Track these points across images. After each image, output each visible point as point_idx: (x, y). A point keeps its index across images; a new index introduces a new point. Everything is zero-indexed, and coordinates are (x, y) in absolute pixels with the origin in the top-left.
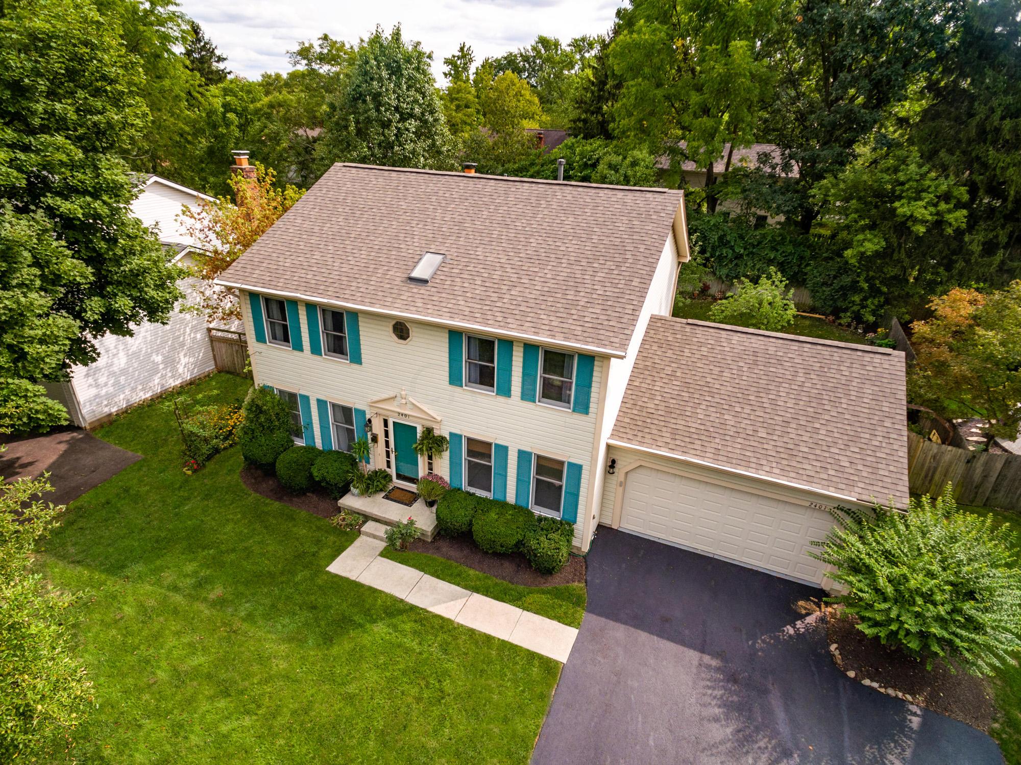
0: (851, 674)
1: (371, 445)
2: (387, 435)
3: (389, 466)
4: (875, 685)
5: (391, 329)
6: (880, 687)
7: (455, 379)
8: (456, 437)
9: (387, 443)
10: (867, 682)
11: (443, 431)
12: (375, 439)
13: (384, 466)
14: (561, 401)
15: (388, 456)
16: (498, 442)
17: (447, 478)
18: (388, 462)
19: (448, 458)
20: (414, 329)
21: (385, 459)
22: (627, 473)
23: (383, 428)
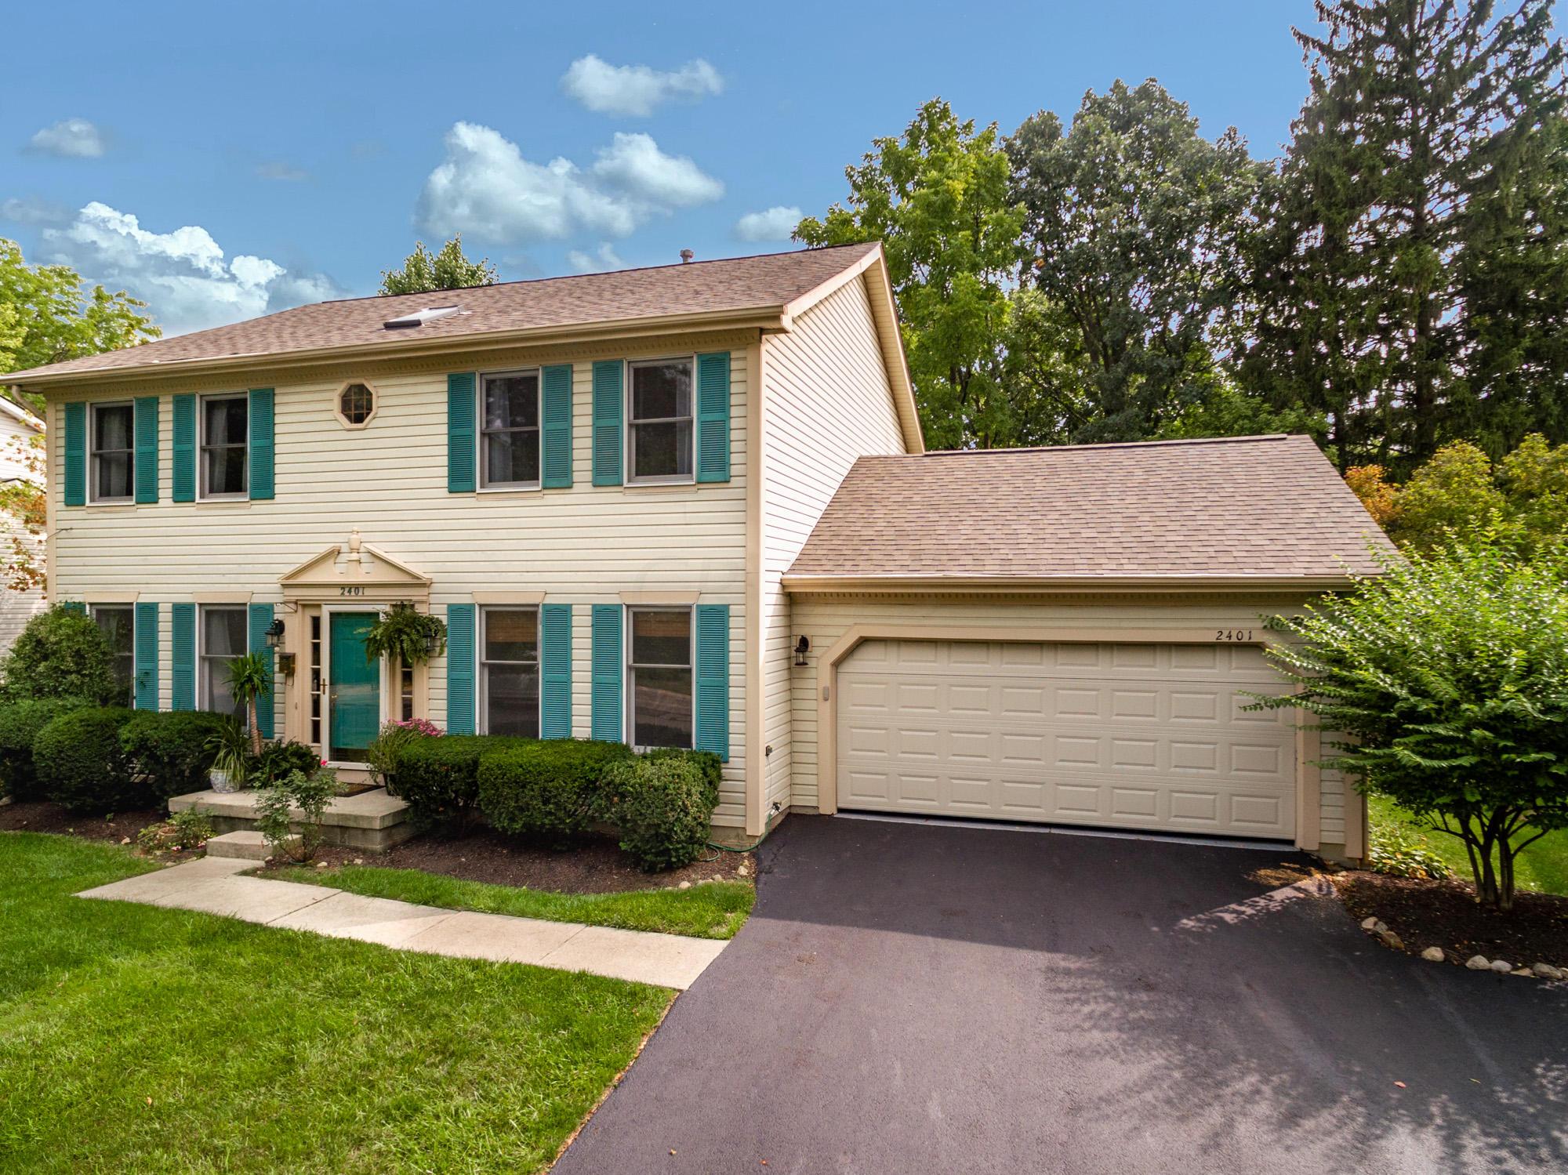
0: (1435, 953)
1: (278, 677)
2: (316, 660)
3: (316, 738)
4: (1501, 965)
5: (336, 404)
6: (1516, 968)
7: (459, 479)
8: (462, 613)
9: (316, 674)
10: (1480, 961)
11: (436, 608)
12: (288, 664)
13: (306, 740)
14: (674, 472)
15: (316, 711)
16: (549, 600)
17: (441, 726)
18: (316, 726)
19: (443, 673)
20: (382, 392)
21: (309, 718)
22: (837, 664)
23: (309, 640)
